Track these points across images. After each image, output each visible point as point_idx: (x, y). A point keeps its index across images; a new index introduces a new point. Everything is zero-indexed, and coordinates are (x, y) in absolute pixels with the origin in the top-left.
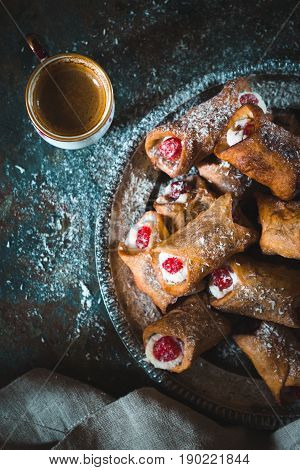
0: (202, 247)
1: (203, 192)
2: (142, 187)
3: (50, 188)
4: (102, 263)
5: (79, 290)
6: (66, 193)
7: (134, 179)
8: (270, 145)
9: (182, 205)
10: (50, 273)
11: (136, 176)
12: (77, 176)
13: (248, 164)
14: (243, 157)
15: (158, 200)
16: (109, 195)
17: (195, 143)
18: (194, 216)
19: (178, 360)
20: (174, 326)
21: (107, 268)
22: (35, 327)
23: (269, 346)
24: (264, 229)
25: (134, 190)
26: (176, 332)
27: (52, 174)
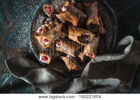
0: (53, 38)
1: (56, 22)
2: (42, 18)
3: (21, 20)
4: (31, 37)
5: (29, 45)
6: (25, 21)
7: (40, 16)
8: (72, 13)
9: (51, 24)
10: (22, 41)
11: (40, 15)
12: (27, 17)
13: (66, 17)
14: (65, 16)
15: (45, 22)
16: (33, 20)
17: (54, 9)
18: (53, 28)
19: (47, 61)
20: (46, 54)
21: (32, 38)
22: (20, 53)
23: (69, 60)
24: (69, 34)
25: (40, 19)
26: (46, 55)
27: (21, 17)
